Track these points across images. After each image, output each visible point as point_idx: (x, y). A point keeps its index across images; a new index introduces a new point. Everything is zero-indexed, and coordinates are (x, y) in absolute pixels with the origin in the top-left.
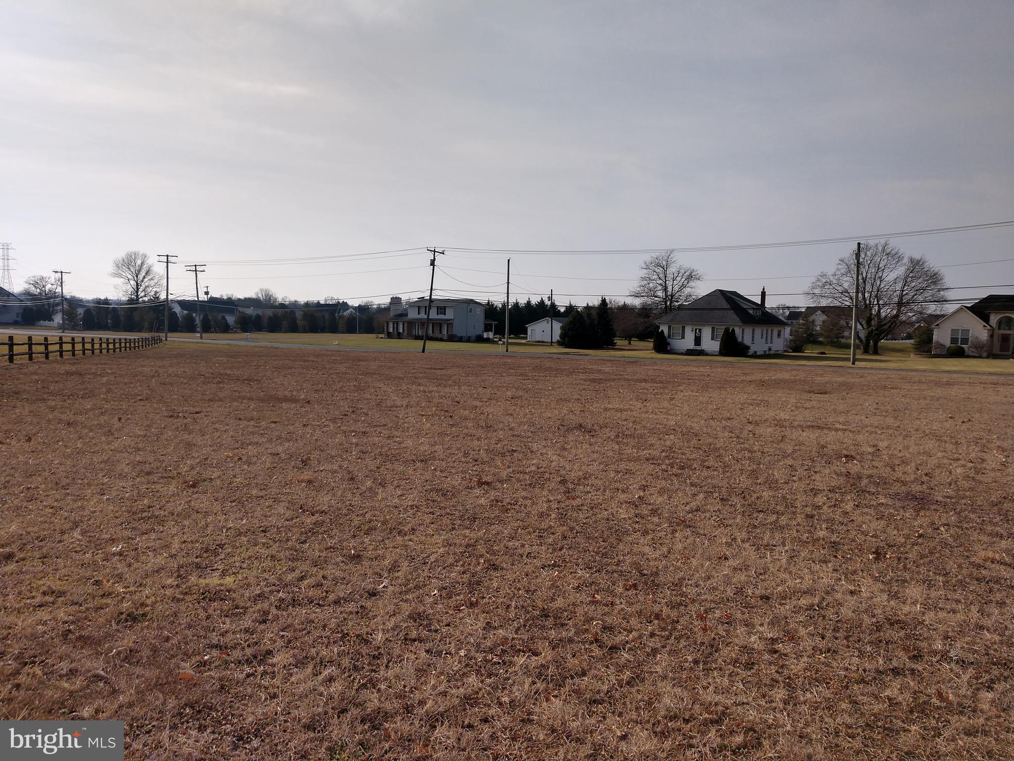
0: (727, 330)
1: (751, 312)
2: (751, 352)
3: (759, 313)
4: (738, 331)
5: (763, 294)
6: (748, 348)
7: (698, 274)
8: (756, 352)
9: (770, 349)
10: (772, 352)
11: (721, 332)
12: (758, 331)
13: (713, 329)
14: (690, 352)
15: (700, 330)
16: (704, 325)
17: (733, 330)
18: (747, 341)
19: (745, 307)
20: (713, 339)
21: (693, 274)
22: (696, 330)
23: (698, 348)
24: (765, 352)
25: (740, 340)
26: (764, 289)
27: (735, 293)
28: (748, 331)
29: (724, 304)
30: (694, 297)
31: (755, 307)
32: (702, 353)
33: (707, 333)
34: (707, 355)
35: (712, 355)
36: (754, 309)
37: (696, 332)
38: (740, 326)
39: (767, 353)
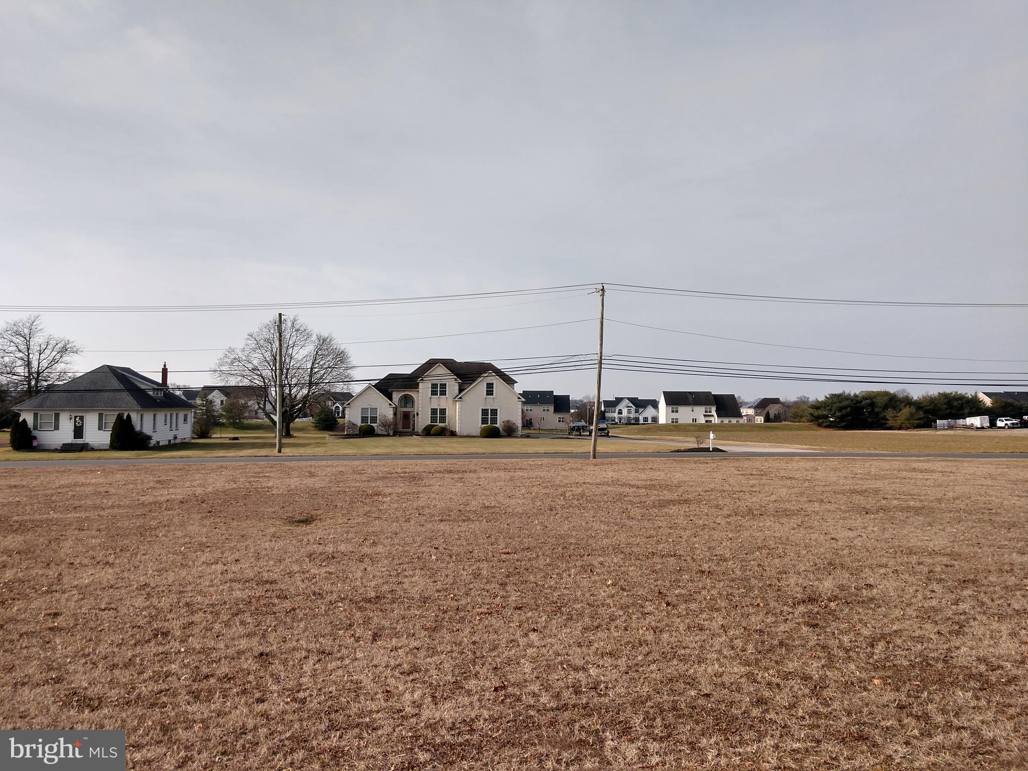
0: (120, 417)
1: (151, 393)
2: (153, 442)
3: (161, 394)
4: (135, 417)
5: (165, 372)
6: (149, 438)
7: (75, 346)
8: (158, 442)
9: (175, 438)
10: (177, 441)
11: (111, 420)
12: (160, 416)
13: (101, 416)
14: (67, 448)
15: (82, 418)
16: (87, 411)
17: (129, 416)
18: (147, 430)
19: (143, 387)
20: (100, 428)
21: (68, 346)
22: (76, 417)
23: (79, 441)
24: (170, 441)
25: (138, 428)
26: (165, 366)
27: (128, 370)
28: (148, 417)
29: (116, 384)
30: (70, 375)
31: (156, 387)
32: (84, 448)
33: (91, 421)
34: (93, 449)
35: (100, 450)
36: (154, 389)
37: (75, 421)
38: (138, 411)
39: (172, 442)
